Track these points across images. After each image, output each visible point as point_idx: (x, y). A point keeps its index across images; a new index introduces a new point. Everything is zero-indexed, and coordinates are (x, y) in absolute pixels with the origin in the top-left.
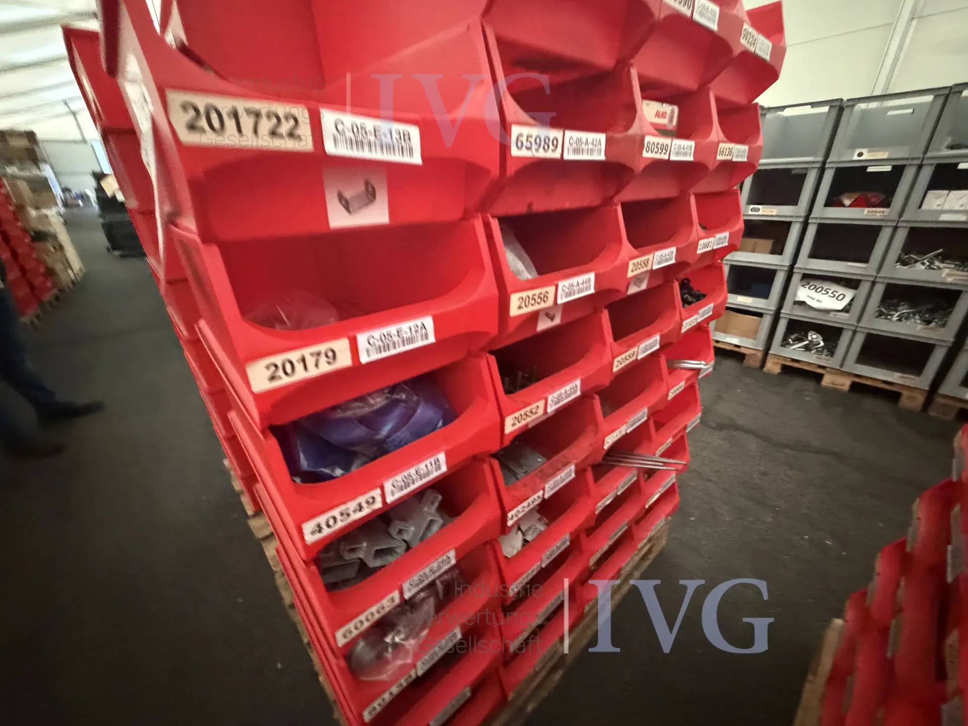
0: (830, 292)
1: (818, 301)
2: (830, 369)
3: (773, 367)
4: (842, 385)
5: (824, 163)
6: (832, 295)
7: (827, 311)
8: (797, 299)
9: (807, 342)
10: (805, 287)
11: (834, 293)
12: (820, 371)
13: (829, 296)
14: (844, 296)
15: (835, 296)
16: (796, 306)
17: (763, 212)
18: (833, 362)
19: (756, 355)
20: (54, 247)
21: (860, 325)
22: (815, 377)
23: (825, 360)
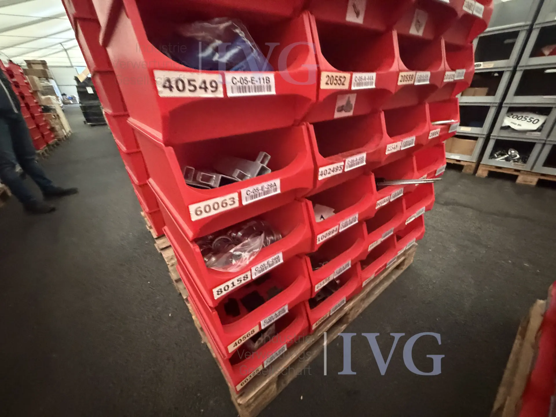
0: (528, 119)
1: (519, 125)
2: (523, 172)
3: (482, 172)
4: (531, 182)
5: (532, 26)
6: (529, 121)
7: (525, 132)
8: (504, 125)
9: (508, 156)
10: (510, 117)
11: (531, 119)
12: (516, 173)
13: (527, 121)
14: (538, 120)
15: (531, 121)
16: (502, 130)
17: (484, 66)
18: (527, 167)
19: (471, 166)
20: (54, 116)
21: (549, 139)
22: (512, 178)
23: (520, 166)
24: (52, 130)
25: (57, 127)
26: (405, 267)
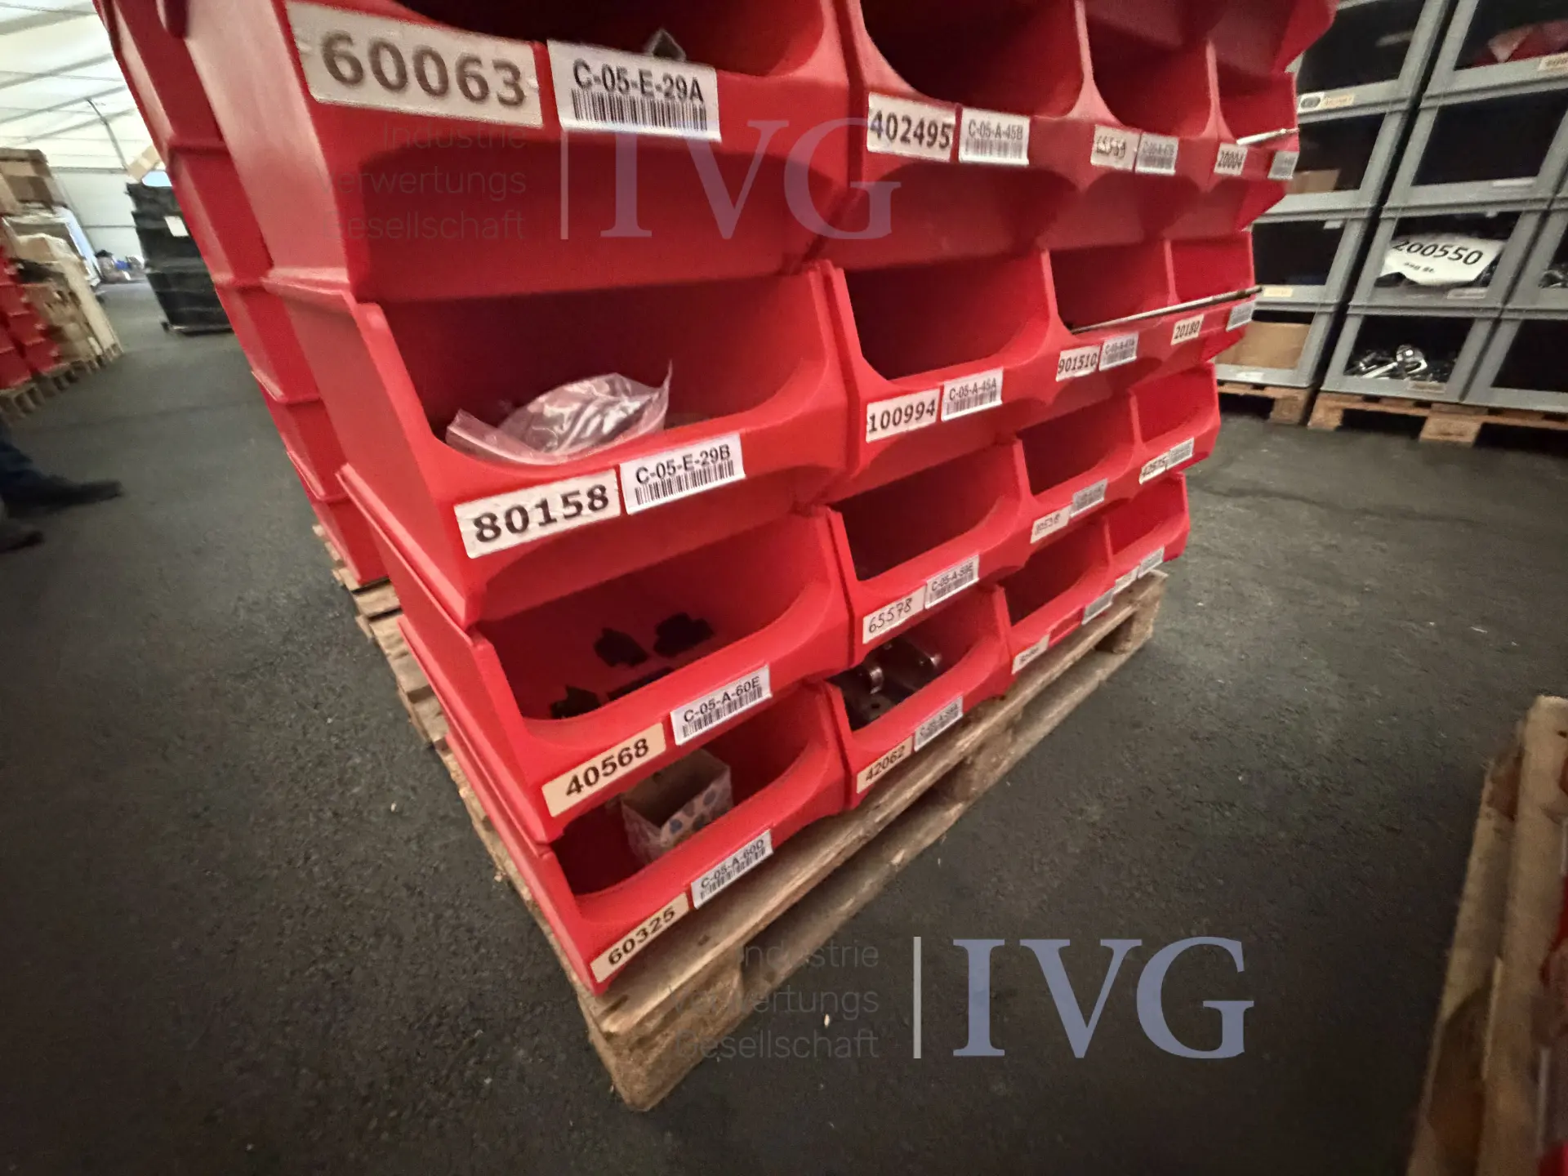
0: (1451, 254)
1: (1426, 269)
2: (1440, 405)
3: (1326, 416)
4: (1461, 435)
6: (1456, 256)
7: (1443, 288)
8: (1384, 273)
9: (1395, 364)
10: (1401, 250)
11: (1461, 252)
12: (1419, 412)
13: (1450, 258)
14: (1481, 255)
15: (1461, 256)
16: (1380, 290)
17: (1327, 103)
18: (1447, 392)
19: (1294, 399)
20: (59, 293)
21: (1509, 306)
22: (1412, 426)
23: (1431, 390)
24: (54, 334)
25: (71, 329)
26: (1131, 647)
